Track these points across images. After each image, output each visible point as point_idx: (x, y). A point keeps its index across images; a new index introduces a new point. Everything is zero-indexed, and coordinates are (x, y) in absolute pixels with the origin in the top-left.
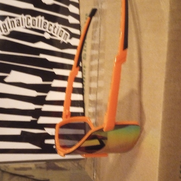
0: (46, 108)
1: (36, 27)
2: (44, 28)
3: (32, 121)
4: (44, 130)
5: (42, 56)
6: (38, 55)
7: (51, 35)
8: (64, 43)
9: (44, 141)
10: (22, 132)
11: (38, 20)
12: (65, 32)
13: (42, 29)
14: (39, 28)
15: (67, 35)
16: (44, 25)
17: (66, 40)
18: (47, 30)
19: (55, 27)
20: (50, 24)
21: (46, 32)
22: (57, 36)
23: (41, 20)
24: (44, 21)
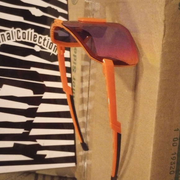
0: (37, 120)
1: (26, 40)
2: (34, 41)
3: (24, 133)
4: (36, 141)
5: (33, 69)
6: (29, 68)
9: (36, 152)
10: (15, 144)
13: (32, 42)
14: (29, 41)
16: (34, 38)
17: (55, 52)
18: (37, 43)
19: (45, 40)
20: (40, 37)
21: (36, 44)
22: (47, 48)
23: (32, 33)
24: (34, 33)
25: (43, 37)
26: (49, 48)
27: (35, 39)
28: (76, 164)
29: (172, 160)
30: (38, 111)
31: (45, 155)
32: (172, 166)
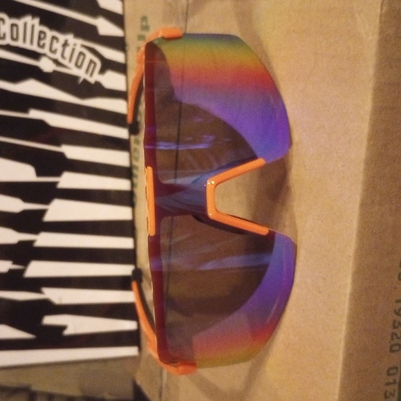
0: (45, 240)
1: (20, 44)
2: (39, 46)
3: (11, 271)
4: (41, 292)
5: (34, 114)
6: (26, 111)
7: (56, 62)
8: (85, 81)
9: (41, 318)
11: (25, 25)
12: (89, 56)
13: (35, 48)
14: (27, 46)
15: (95, 64)
16: (40, 38)
17: (91, 75)
18: (46, 50)
19: (65, 44)
20: (54, 38)
21: (44, 55)
22: (72, 65)
23: (33, 27)
24: (38, 28)
25: (62, 38)
26: (76, 64)
27: (42, 43)
28: (140, 349)
29: (395, 317)
30: (48, 218)
31: (64, 328)
32: (395, 331)
